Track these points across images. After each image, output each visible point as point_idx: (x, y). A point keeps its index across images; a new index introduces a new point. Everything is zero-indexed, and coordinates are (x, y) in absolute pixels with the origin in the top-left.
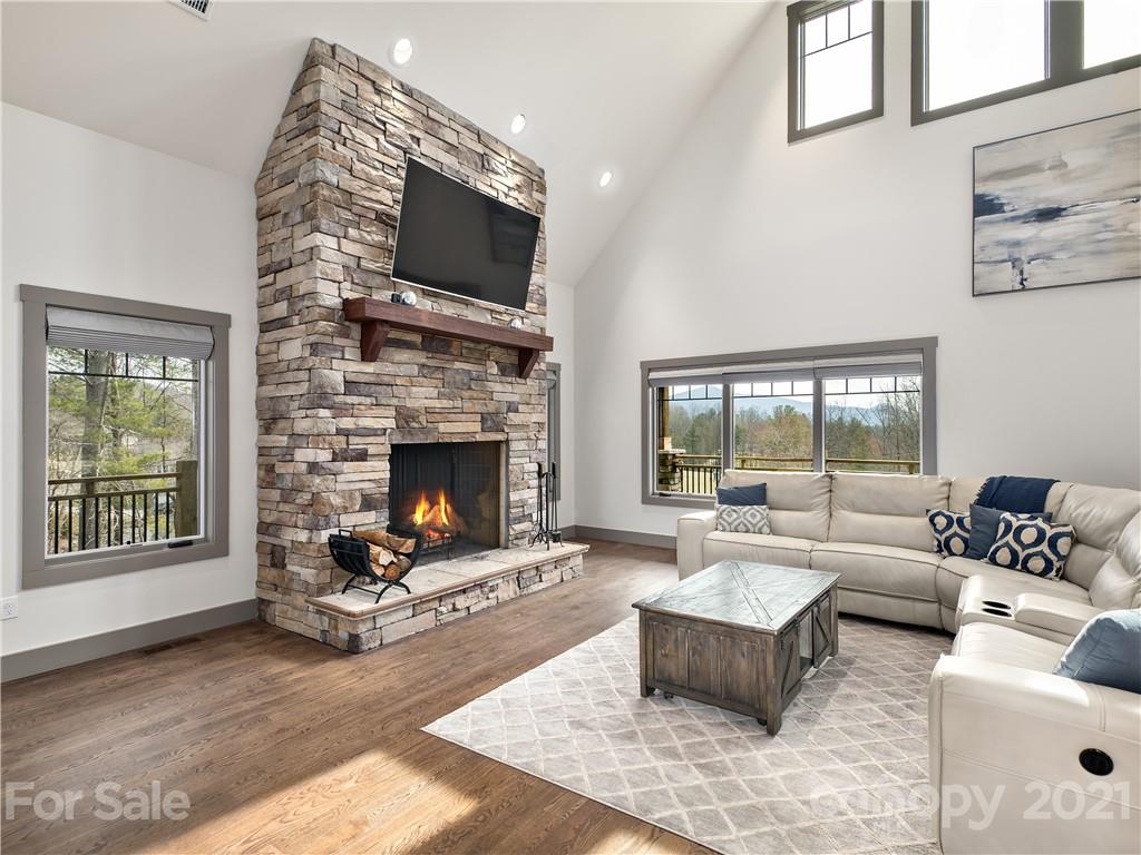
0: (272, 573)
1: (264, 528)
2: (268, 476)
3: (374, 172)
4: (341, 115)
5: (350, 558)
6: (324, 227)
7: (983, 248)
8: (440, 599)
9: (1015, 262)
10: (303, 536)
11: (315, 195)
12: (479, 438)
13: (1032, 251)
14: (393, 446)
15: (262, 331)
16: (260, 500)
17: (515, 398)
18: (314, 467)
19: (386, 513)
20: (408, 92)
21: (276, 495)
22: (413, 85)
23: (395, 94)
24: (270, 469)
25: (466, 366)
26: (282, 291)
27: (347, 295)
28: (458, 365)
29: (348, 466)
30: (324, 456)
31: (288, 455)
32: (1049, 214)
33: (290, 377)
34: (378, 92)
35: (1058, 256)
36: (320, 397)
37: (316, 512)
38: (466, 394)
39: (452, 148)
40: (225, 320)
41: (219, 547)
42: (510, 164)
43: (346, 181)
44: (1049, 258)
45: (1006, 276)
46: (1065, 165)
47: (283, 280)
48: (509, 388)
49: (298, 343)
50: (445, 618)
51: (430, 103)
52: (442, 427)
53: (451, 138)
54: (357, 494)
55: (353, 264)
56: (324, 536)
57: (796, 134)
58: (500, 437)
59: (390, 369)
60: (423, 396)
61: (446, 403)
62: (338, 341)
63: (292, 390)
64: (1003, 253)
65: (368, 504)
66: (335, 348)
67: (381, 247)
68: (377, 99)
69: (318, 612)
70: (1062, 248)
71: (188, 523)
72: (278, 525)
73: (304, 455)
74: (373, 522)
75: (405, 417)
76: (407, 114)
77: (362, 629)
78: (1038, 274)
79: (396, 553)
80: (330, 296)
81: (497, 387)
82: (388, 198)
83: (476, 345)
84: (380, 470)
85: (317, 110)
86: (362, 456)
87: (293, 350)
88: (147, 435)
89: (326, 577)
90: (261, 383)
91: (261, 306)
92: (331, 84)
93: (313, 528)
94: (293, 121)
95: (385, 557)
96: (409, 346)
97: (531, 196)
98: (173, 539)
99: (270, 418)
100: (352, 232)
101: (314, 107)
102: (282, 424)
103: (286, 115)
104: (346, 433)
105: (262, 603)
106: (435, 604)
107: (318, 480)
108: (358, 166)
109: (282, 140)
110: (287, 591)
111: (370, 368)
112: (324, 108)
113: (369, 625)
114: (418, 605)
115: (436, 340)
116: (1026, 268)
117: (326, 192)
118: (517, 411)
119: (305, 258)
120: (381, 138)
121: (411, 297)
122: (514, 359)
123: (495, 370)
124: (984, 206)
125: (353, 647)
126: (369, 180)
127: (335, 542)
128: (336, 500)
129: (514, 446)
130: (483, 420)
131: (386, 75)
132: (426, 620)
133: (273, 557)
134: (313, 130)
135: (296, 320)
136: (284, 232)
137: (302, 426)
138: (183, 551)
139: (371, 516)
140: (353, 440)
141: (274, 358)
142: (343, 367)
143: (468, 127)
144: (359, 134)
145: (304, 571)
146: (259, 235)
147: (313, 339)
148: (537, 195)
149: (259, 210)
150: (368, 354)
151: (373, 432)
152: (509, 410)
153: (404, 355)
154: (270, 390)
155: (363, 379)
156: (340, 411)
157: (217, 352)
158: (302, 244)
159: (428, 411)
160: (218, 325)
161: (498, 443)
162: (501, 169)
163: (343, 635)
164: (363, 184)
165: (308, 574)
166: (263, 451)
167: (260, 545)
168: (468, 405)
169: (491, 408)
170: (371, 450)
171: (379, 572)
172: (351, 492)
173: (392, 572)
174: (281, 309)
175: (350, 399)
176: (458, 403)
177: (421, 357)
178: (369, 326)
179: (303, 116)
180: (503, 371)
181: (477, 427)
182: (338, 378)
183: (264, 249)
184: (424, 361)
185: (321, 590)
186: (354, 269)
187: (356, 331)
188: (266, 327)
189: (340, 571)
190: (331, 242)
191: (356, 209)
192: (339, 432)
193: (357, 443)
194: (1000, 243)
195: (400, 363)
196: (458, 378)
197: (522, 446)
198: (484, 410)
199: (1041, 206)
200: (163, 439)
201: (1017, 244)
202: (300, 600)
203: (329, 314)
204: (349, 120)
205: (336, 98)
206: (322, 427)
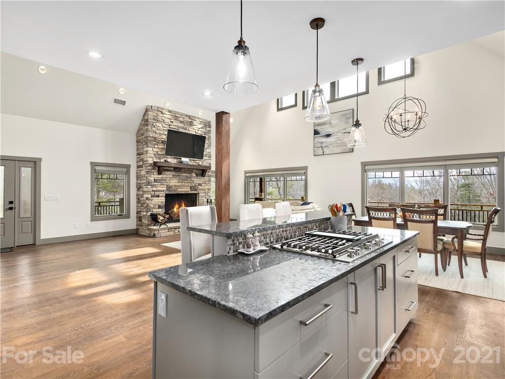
0: (139, 222)
1: (138, 212)
2: (139, 201)
3: (161, 132)
4: (153, 121)
5: (154, 218)
6: (149, 146)
7: (316, 144)
8: (175, 229)
9: (322, 147)
10: (145, 213)
11: (147, 139)
12: (190, 192)
13: (325, 145)
14: (166, 194)
15: (137, 168)
16: (137, 206)
17: (201, 182)
18: (147, 198)
19: (164, 209)
20: (170, 112)
21: (140, 205)
22: (171, 109)
23: (166, 113)
24: (139, 199)
25: (186, 175)
26: (141, 159)
27: (155, 160)
28: (183, 174)
29: (155, 198)
30: (149, 196)
31: (142, 197)
32: (328, 136)
33: (143, 178)
34: (162, 113)
35: (331, 146)
36: (148, 183)
37: (148, 208)
38: (186, 181)
39: (182, 122)
40: (129, 166)
41: (128, 216)
42: (199, 122)
43: (155, 136)
44: (328, 147)
45: (320, 151)
46: (331, 123)
47: (142, 157)
48: (199, 179)
49: (144, 171)
50: (176, 233)
51: (176, 112)
52: (179, 190)
53: (181, 119)
54: (157, 205)
55: (156, 153)
56: (149, 213)
57: (279, 110)
58: (196, 192)
59: (166, 176)
60: (174, 182)
61: (180, 184)
62: (152, 171)
63: (143, 181)
64: (319, 145)
65: (160, 207)
66: (152, 172)
67: (163, 148)
68: (162, 115)
69: (148, 230)
70: (331, 144)
71: (122, 210)
72: (140, 211)
73: (145, 196)
74: (161, 211)
75: (169, 187)
76: (170, 117)
77: (156, 232)
78: (327, 151)
79: (164, 218)
80: (151, 161)
81: (196, 179)
82: (165, 137)
83: (189, 169)
84: (163, 199)
85: (148, 121)
86: (158, 196)
87: (143, 173)
88: (108, 191)
89: (150, 222)
90: (137, 180)
91: (137, 162)
92: (151, 115)
93: (147, 212)
94: (143, 122)
95: (162, 218)
96: (170, 171)
97: (206, 129)
98: (118, 214)
99: (139, 188)
100: (156, 146)
101: (147, 121)
102: (141, 189)
103: (142, 120)
104: (155, 191)
105: (137, 229)
106: (174, 230)
107: (148, 201)
108: (157, 131)
109: (141, 126)
110: (142, 226)
111: (160, 176)
112: (149, 120)
113: (158, 232)
114: (170, 229)
115: (177, 169)
116: (324, 149)
117: (150, 139)
118: (201, 185)
119: (145, 153)
120: (163, 124)
121: (169, 160)
122: (201, 172)
123: (195, 175)
124: (316, 133)
125: (154, 236)
126: (160, 134)
127: (152, 215)
128: (152, 206)
129: (200, 195)
130: (191, 188)
131: (164, 109)
132: (171, 233)
133: (139, 219)
134: (147, 125)
135: (144, 166)
136: (142, 146)
137: (145, 189)
138: (120, 216)
139: (160, 210)
140: (156, 192)
141: (139, 174)
142: (154, 176)
143: (187, 116)
144: (158, 124)
145: (145, 221)
146: (137, 146)
147: (147, 170)
148: (208, 129)
149: (137, 140)
150: (159, 173)
151: (161, 191)
152: (199, 185)
153: (169, 173)
154: (139, 181)
155: (158, 179)
156: (153, 186)
157: (128, 173)
158: (145, 149)
159: (175, 186)
160: (128, 167)
161: (196, 194)
162: (196, 124)
163: (152, 234)
164: (158, 135)
165: (146, 222)
166: (138, 195)
167: (137, 216)
168: (186, 184)
169: (193, 185)
170: (160, 195)
171: (160, 221)
172: (155, 204)
173: (163, 221)
174: (141, 163)
175: (155, 184)
176: (184, 184)
177: (173, 173)
178: (159, 167)
179: (145, 122)
180: (197, 175)
181: (189, 190)
182: (153, 179)
183: (138, 149)
184: (174, 174)
185: (149, 225)
186: (156, 155)
187: (157, 168)
188: (138, 167)
189: (153, 221)
190: (151, 149)
191: (157, 141)
192: (153, 191)
193: (157, 193)
194: (319, 142)
195: (167, 175)
196: (184, 178)
197: (203, 194)
198: (191, 185)
199: (327, 133)
200: (115, 193)
201: (322, 143)
202: (144, 228)
203: (151, 165)
204: (155, 121)
205: (152, 117)
206: (149, 190)
